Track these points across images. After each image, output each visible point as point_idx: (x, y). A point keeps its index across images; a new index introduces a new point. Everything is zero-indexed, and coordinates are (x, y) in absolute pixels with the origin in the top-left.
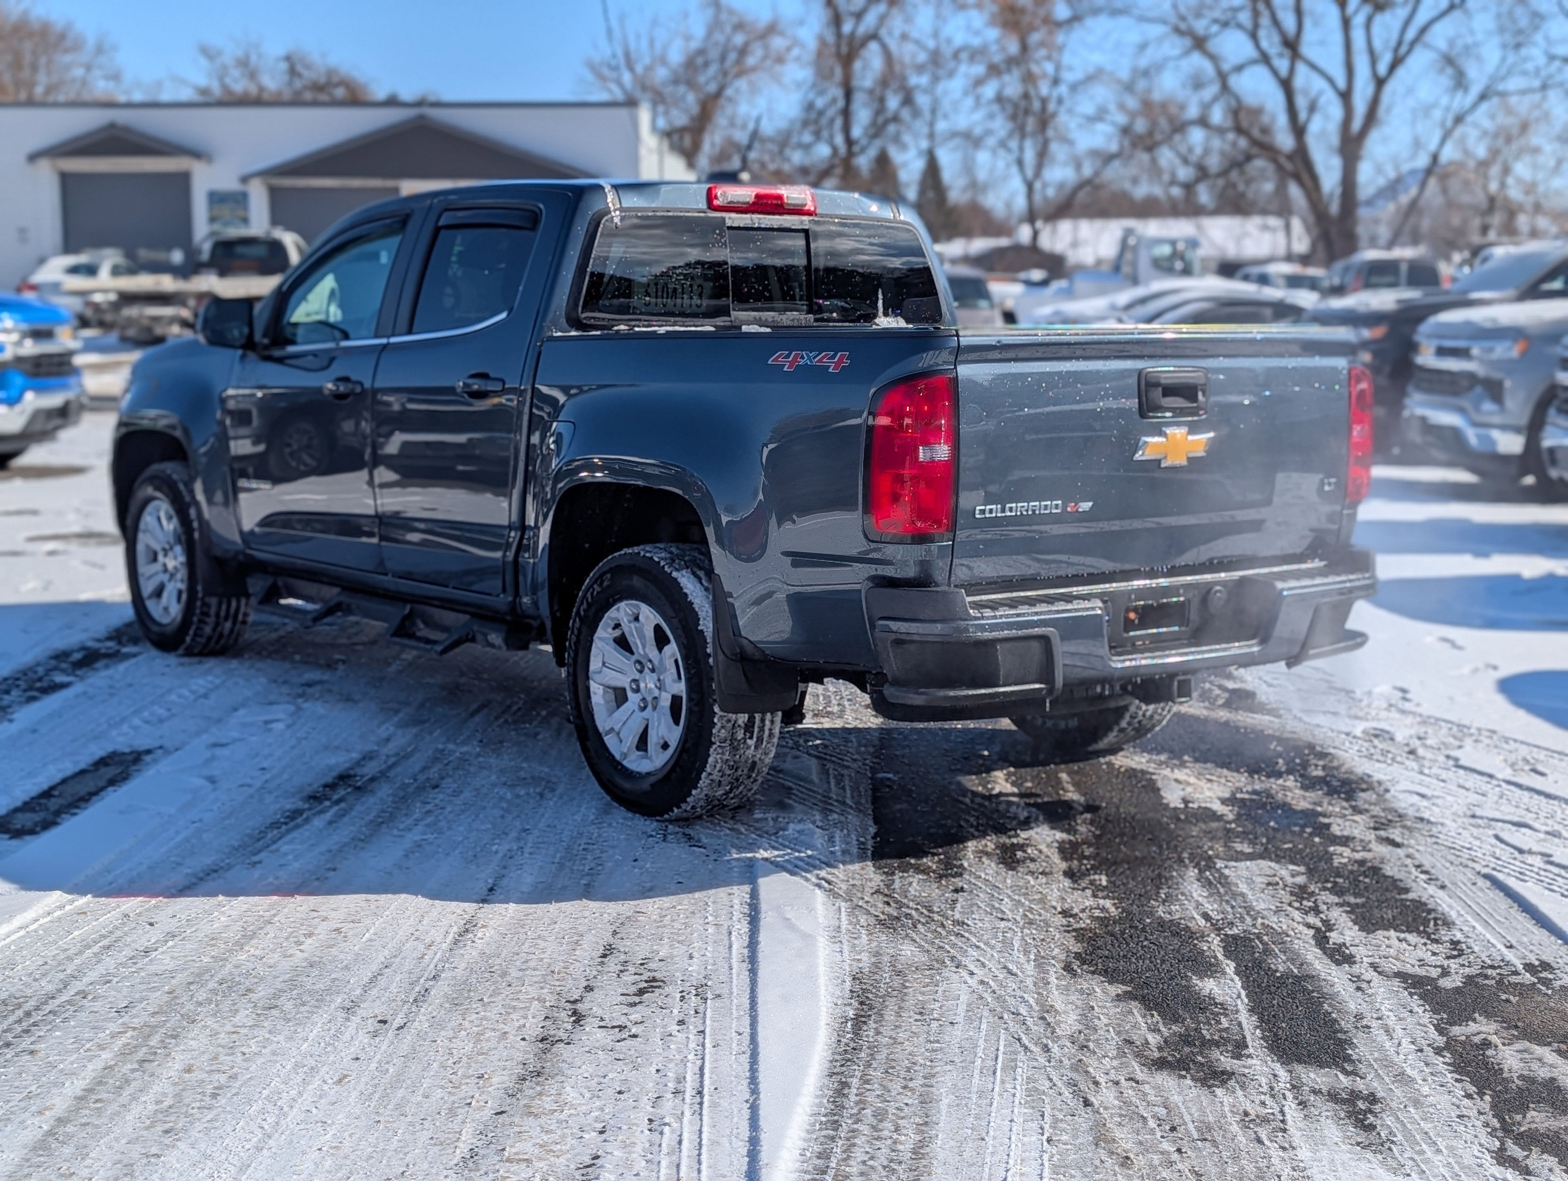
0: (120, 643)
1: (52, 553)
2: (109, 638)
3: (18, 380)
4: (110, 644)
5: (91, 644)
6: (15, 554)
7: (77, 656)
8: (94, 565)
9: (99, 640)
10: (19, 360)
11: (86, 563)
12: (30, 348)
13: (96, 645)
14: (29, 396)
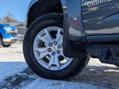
0: (28, 74)
1: (12, 54)
2: (24, 72)
3: (10, 35)
4: (25, 74)
5: (19, 74)
6: (6, 54)
7: (14, 79)
8: (19, 56)
9: (21, 72)
10: (10, 33)
11: (18, 55)
12: (12, 32)
13: (21, 74)
14: (11, 37)
